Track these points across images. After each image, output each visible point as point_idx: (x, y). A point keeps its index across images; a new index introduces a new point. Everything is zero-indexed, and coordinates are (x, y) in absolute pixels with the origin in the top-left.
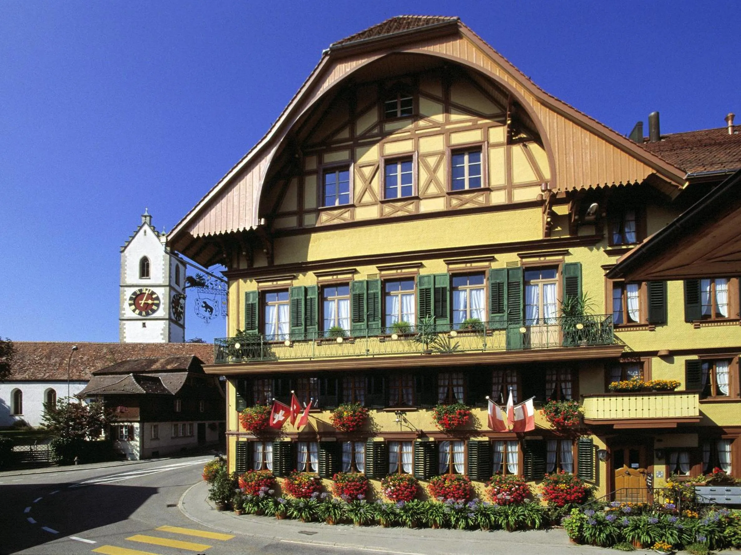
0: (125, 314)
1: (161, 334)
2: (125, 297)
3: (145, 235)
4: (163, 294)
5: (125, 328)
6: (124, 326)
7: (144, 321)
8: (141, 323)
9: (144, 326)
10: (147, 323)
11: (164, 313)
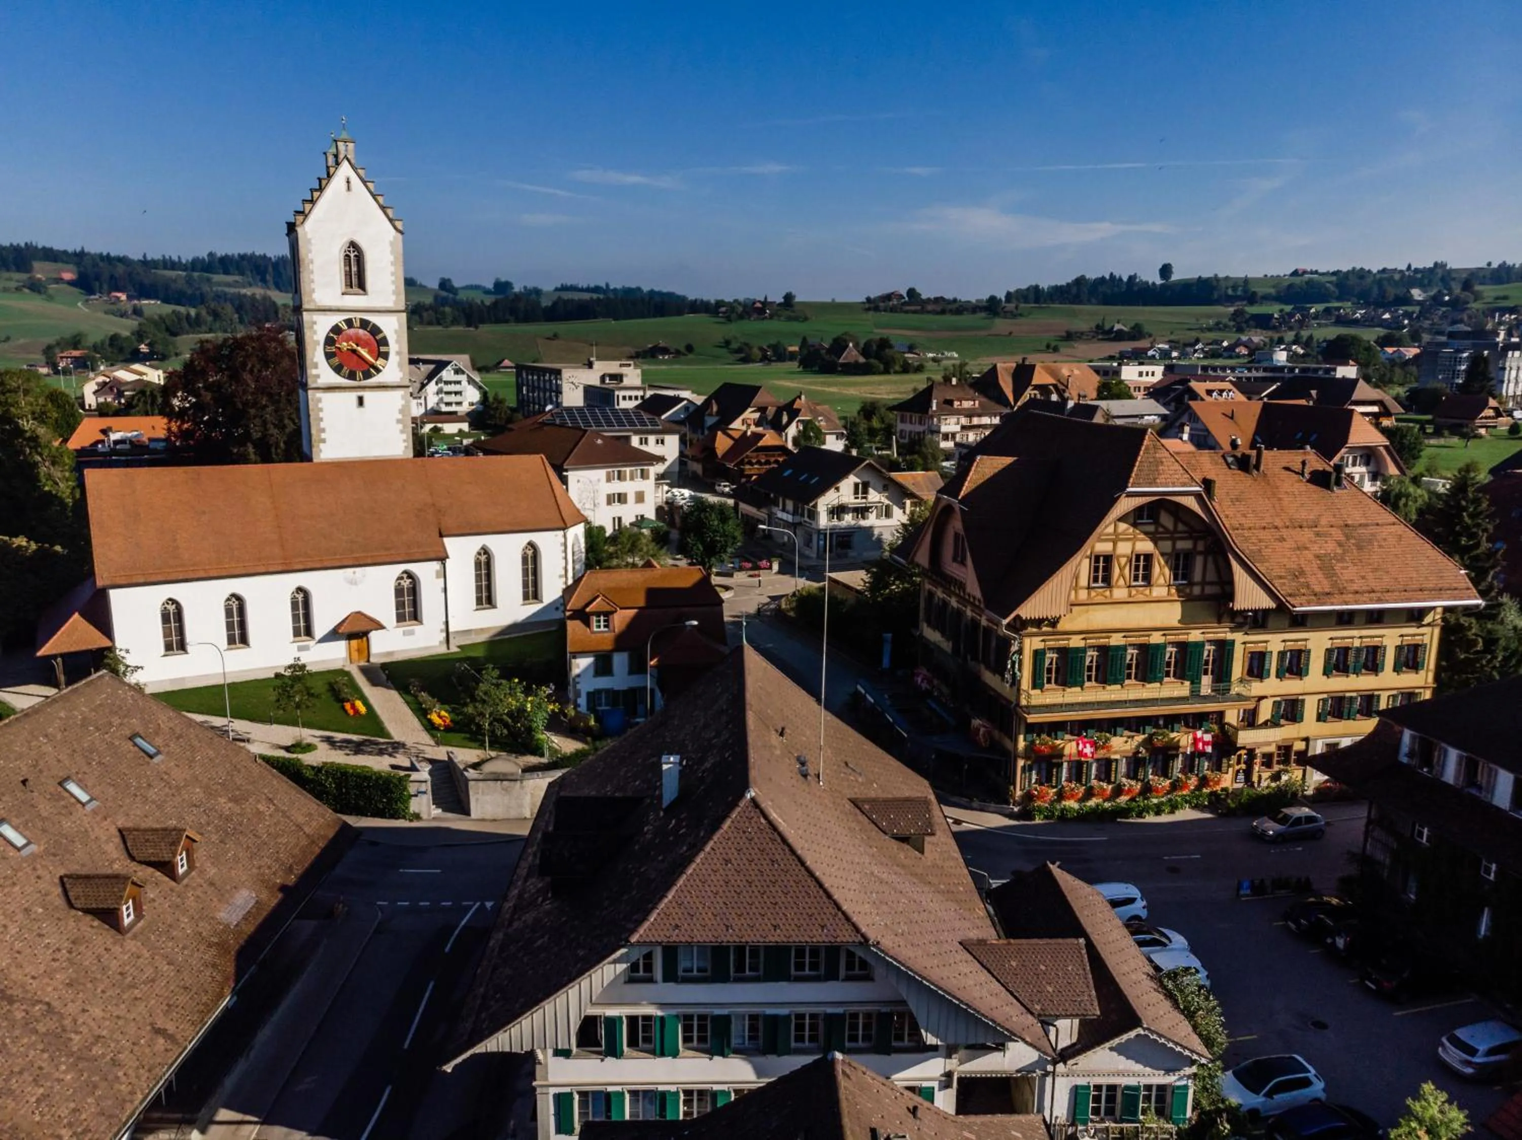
0: (318, 376)
1: (399, 421)
2: (315, 338)
3: (349, 189)
4: (396, 332)
5: (321, 410)
6: (320, 405)
7: (360, 394)
8: (353, 396)
9: (361, 401)
10: (368, 395)
11: (401, 375)
